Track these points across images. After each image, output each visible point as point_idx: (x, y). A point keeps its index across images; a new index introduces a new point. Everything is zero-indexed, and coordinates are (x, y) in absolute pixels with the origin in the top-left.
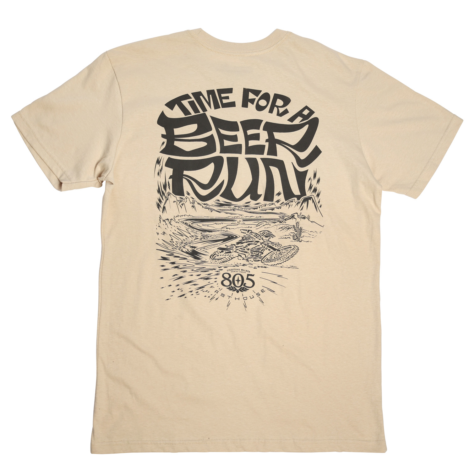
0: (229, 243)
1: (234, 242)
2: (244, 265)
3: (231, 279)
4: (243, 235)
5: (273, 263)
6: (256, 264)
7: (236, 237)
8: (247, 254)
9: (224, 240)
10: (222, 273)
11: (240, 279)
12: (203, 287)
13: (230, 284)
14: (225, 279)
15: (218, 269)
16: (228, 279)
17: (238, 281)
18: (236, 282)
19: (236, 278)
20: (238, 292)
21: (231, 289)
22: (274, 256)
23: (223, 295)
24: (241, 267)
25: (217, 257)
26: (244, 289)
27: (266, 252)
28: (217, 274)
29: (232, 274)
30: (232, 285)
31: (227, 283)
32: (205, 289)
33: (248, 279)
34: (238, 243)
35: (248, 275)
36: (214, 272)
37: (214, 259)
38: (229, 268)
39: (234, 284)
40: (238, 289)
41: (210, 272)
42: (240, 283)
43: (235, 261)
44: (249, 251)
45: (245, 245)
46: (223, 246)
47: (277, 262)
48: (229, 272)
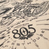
0: (8, 13)
1: (11, 11)
2: (23, 22)
3: (19, 32)
4: (14, 6)
5: (40, 14)
6: (30, 18)
7: (11, 9)
8: (22, 15)
9: (4, 13)
10: (11, 31)
11: (25, 30)
12: (2, 45)
13: (20, 36)
14: (15, 34)
15: (7, 30)
16: (17, 33)
17: (24, 32)
18: (23, 33)
19: (22, 31)
20: (27, 39)
21: (22, 38)
22: (38, 10)
23: (18, 44)
24: (22, 24)
25: (4, 23)
26: (30, 35)
27: (32, 10)
28: (9, 33)
29: (19, 29)
30: (22, 36)
31: (17, 36)
32: (4, 45)
33: (29, 28)
34: (13, 11)
35: (29, 26)
36: (6, 32)
37: (2, 25)
38: (14, 26)
39: (22, 35)
40: (26, 37)
41: (3, 33)
42: (26, 32)
43: (16, 21)
44: (22, 13)
45: (18, 10)
46: (5, 16)
47: (42, 13)
48: (16, 29)
